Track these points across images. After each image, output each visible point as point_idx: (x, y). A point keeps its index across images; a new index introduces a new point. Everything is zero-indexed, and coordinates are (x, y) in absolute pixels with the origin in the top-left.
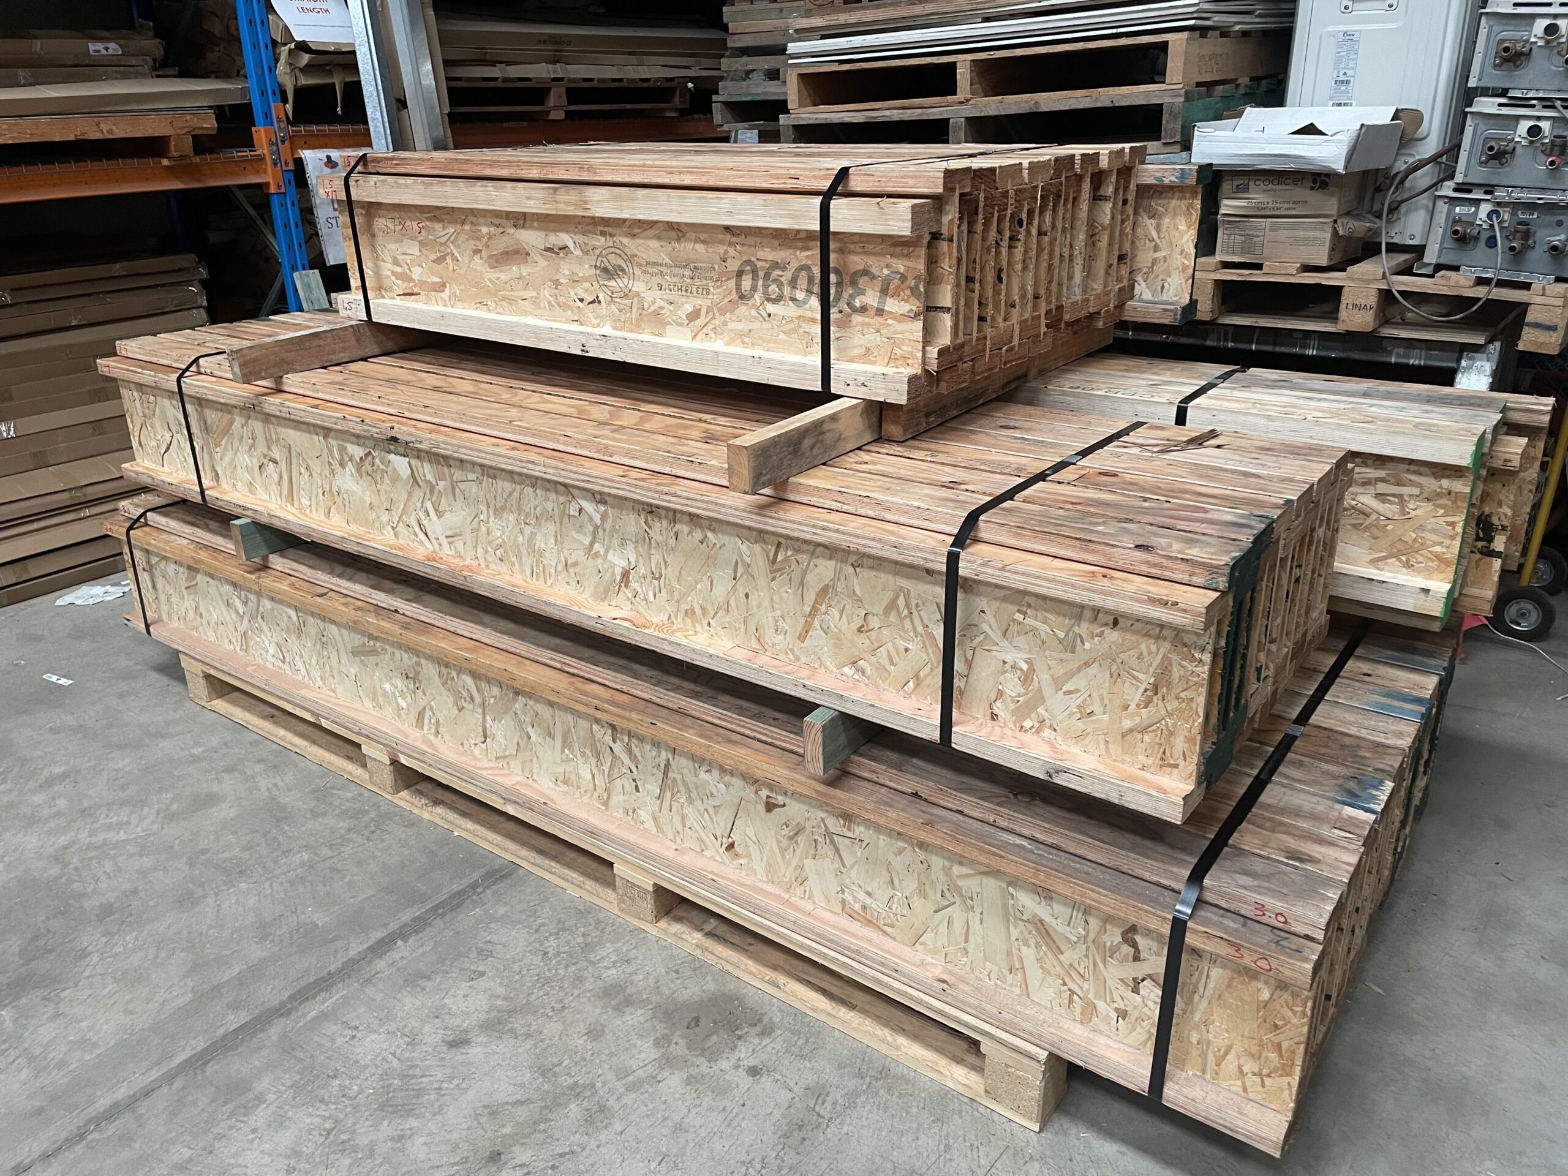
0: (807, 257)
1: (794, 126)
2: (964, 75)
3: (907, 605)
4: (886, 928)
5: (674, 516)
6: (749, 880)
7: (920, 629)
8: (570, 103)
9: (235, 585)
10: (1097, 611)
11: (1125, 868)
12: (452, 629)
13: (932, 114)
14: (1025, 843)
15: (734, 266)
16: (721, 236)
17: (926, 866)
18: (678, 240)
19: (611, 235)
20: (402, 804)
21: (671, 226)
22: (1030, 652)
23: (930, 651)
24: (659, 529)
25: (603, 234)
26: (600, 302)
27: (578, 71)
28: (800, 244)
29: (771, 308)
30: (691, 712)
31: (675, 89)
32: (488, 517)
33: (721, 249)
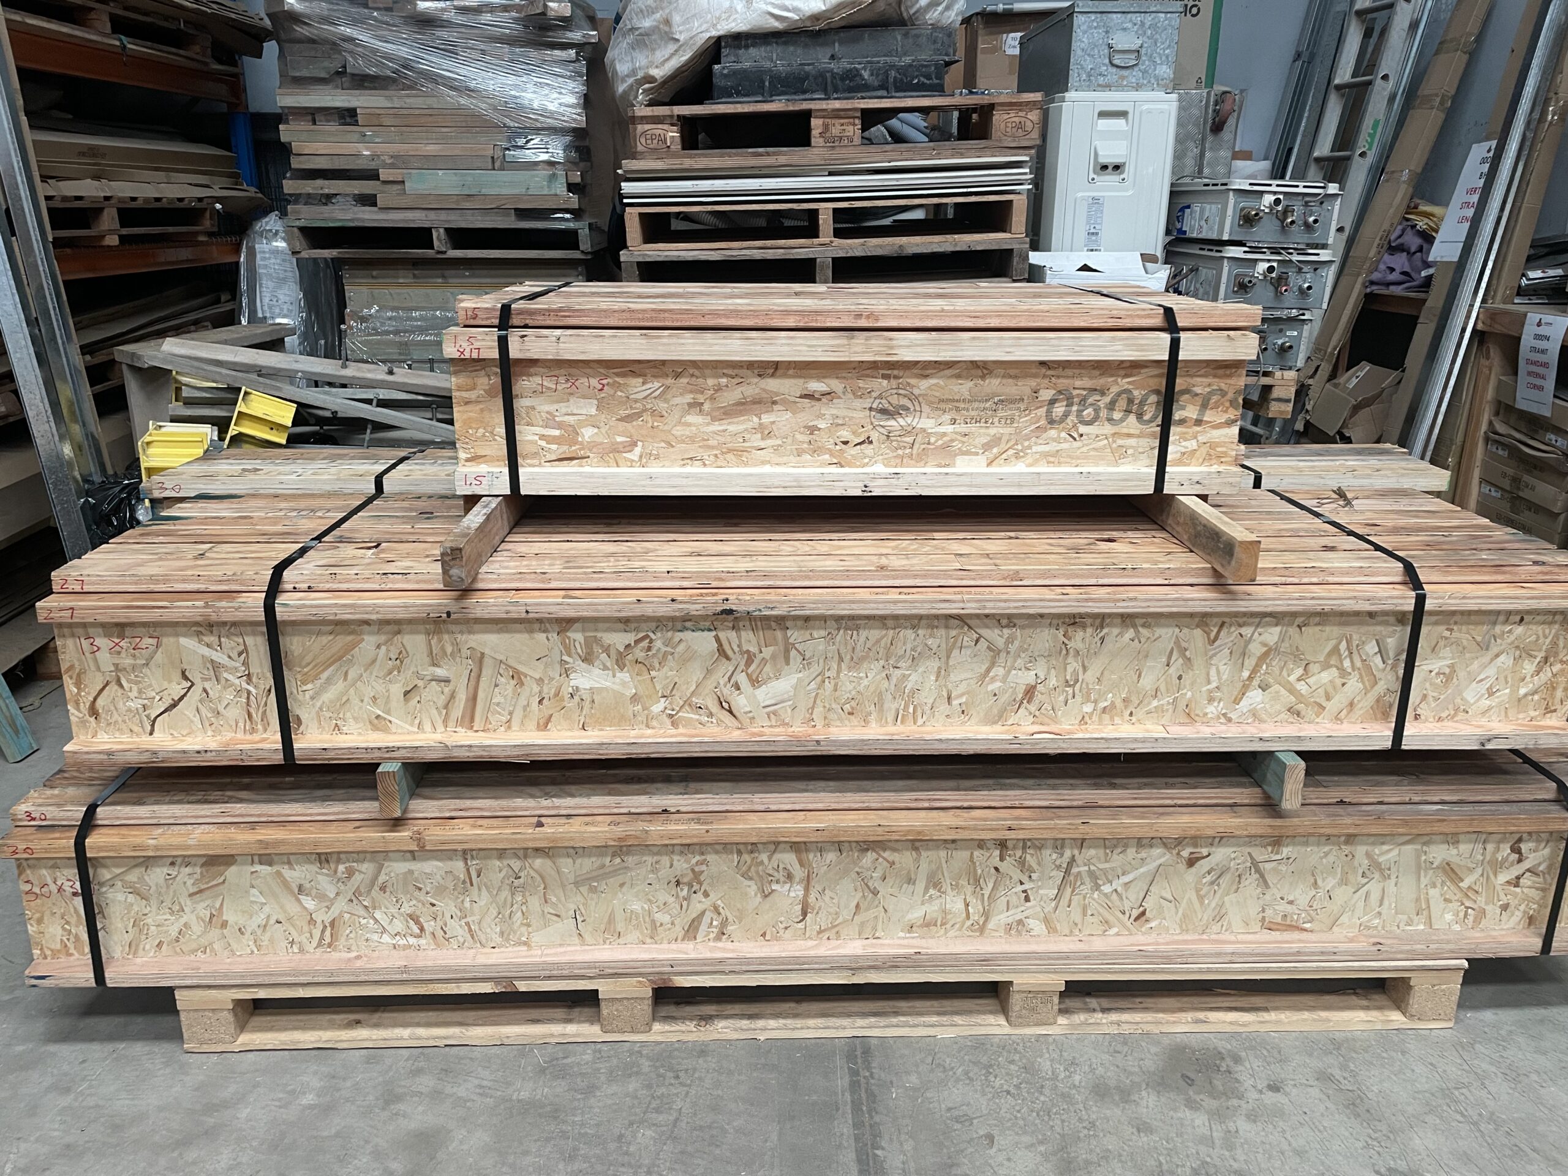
0: (1129, 383)
1: (639, 263)
2: (826, 221)
3: (1348, 648)
4: (1307, 926)
5: (1101, 620)
6: (1168, 938)
7: (1358, 664)
10: (1509, 613)
13: (797, 253)
14: (1439, 807)
15: (1046, 395)
16: (1034, 371)
17: (1350, 857)
18: (983, 377)
19: (896, 377)
20: (660, 1038)
21: (974, 364)
22: (1453, 658)
23: (1366, 679)
25: (884, 377)
26: (871, 442)
27: (124, 189)
28: (1123, 372)
29: (1082, 429)
30: (1100, 803)
31: (206, 209)
33: (1033, 383)
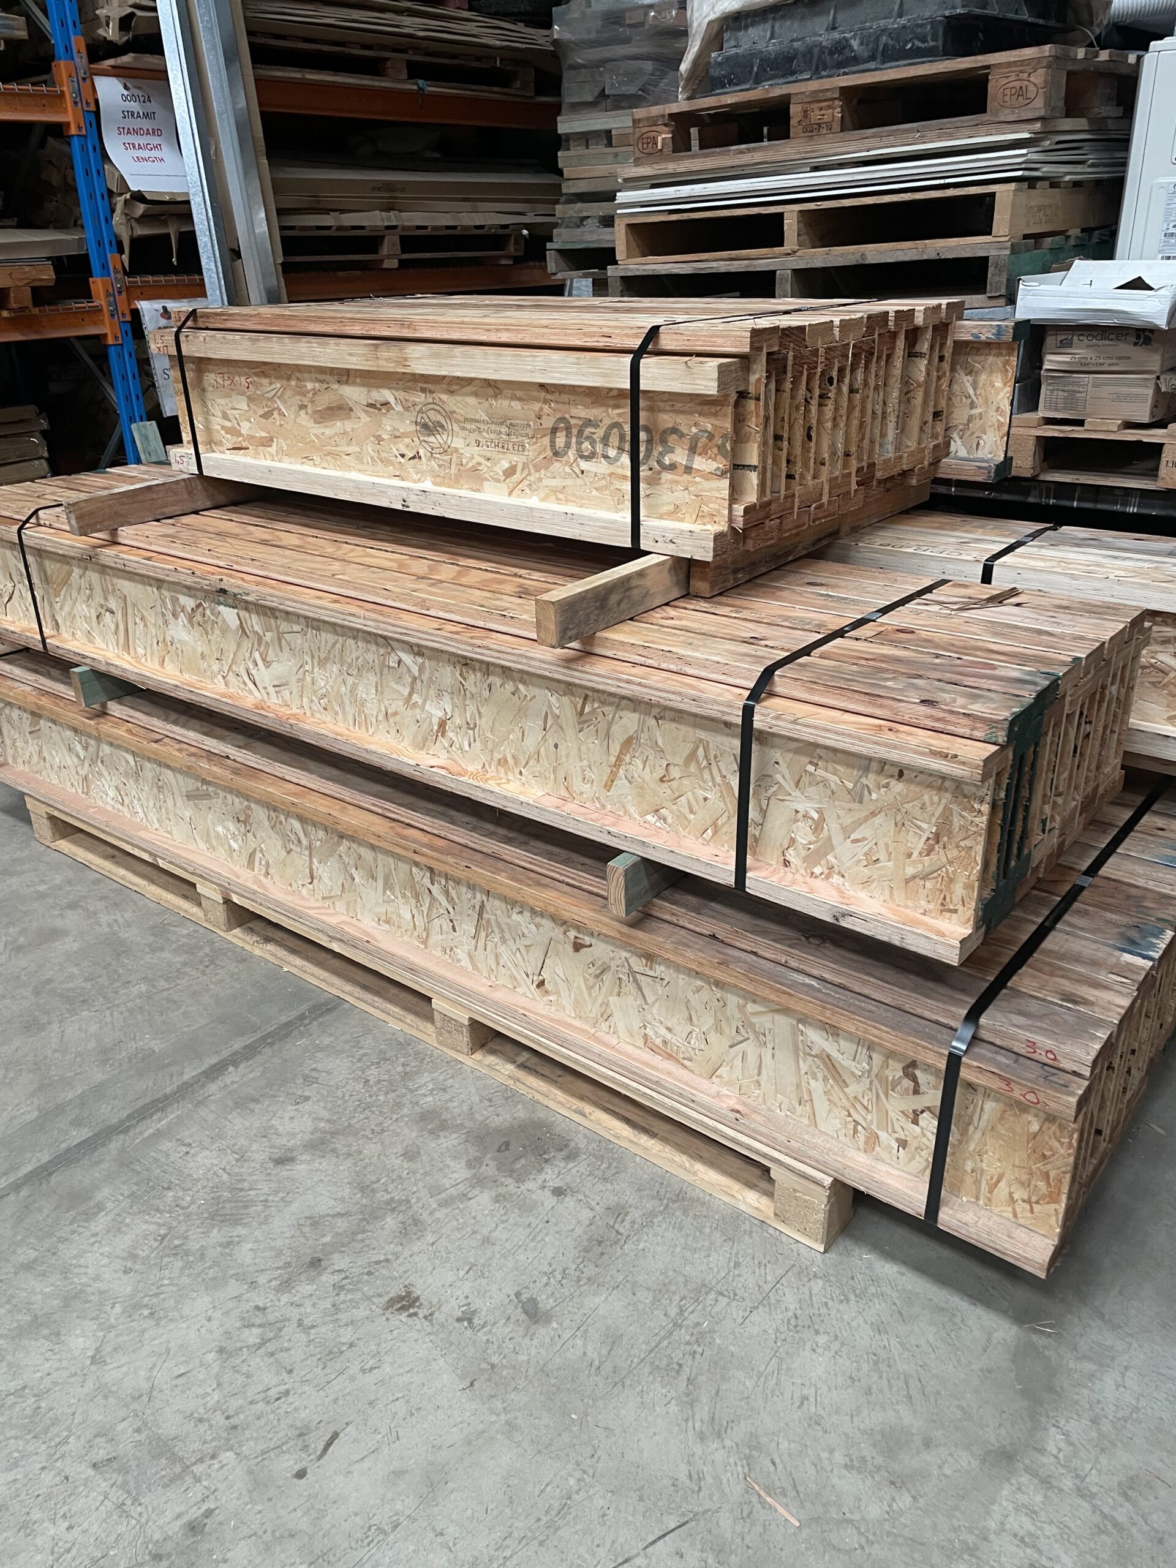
0: (619, 415)
1: (622, 277)
2: (791, 225)
3: (706, 757)
4: (686, 1062)
5: (487, 668)
6: (559, 1016)
7: (718, 779)
8: (403, 251)
9: (76, 730)
10: (883, 763)
11: (907, 1007)
12: (280, 775)
13: (760, 265)
14: (814, 983)
15: (548, 423)
16: (535, 394)
17: (722, 1003)
18: (495, 396)
19: (431, 392)
20: (234, 940)
21: (488, 383)
22: (820, 802)
23: (728, 800)
24: (473, 680)
25: (423, 390)
26: (420, 458)
27: (412, 219)
28: (612, 402)
29: (584, 465)
30: (504, 857)
31: (510, 235)
32: (313, 667)
33: (536, 406)
